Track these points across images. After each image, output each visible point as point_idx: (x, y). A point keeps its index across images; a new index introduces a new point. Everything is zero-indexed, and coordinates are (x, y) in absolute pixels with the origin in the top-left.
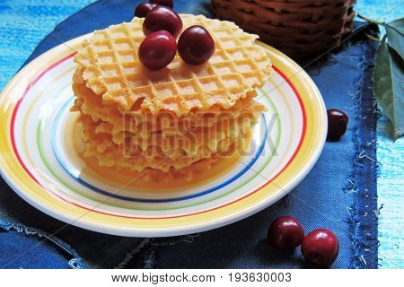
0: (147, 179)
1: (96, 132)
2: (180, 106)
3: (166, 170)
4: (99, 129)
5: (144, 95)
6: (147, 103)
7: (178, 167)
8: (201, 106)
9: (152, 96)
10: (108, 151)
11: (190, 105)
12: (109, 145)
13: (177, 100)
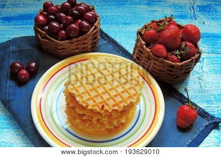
0: (106, 132)
1: (84, 119)
2: (119, 107)
3: (113, 128)
4: (85, 118)
5: (104, 104)
6: (106, 107)
7: (117, 126)
8: (126, 105)
9: (107, 105)
10: (90, 125)
11: (122, 105)
12: (90, 123)
13: (117, 104)
